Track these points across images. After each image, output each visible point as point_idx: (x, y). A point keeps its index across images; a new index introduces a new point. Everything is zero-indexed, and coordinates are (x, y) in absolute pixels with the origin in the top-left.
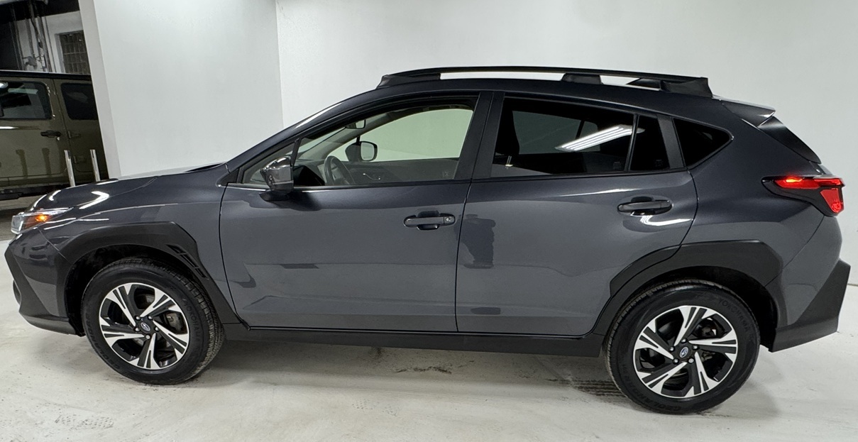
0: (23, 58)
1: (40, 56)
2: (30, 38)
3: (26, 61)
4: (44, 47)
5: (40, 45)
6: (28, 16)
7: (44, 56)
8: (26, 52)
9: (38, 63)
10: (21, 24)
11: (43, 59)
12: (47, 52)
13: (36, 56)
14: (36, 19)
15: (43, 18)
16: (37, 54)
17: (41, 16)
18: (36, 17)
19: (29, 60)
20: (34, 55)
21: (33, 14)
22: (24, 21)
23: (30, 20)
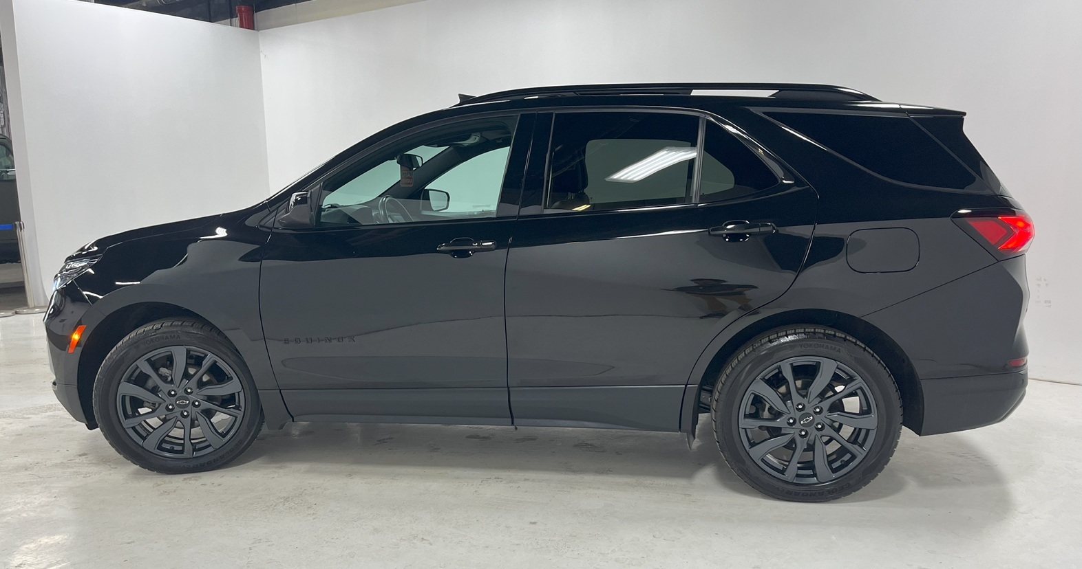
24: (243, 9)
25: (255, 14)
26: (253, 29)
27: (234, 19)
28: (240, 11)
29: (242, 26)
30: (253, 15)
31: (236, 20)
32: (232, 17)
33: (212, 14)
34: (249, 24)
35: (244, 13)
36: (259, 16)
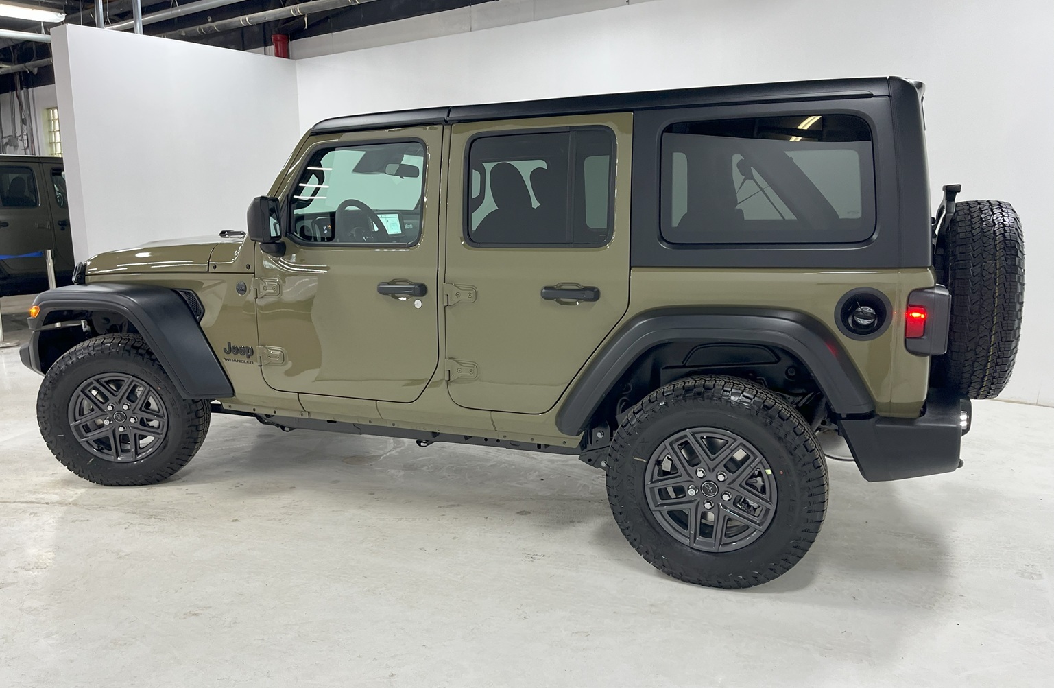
1: (22, 135)
2: (13, 112)
3: (6, 140)
4: (28, 124)
5: (23, 122)
6: (13, 89)
7: (27, 135)
8: (7, 131)
9: (20, 143)
11: (25, 138)
12: (32, 130)
13: (17, 135)
14: (22, 91)
15: (30, 90)
16: (19, 133)
17: (28, 87)
18: (22, 89)
19: (10, 140)
20: (16, 134)
21: (18, 86)
22: (7, 95)
23: (15, 92)
24: (279, 38)
25: (290, 42)
26: (288, 58)
27: (268, 47)
28: (276, 40)
29: (277, 55)
30: (288, 43)
31: (272, 48)
32: (266, 45)
33: (245, 42)
34: (284, 53)
35: (279, 43)
36: (294, 45)
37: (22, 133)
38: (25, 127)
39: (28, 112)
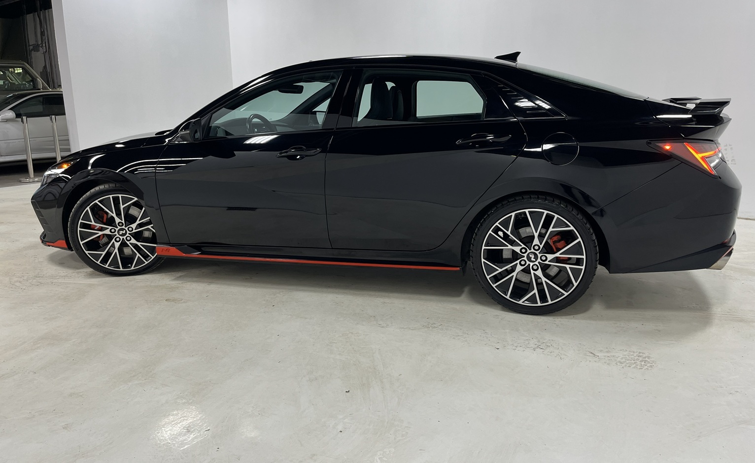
0: (29, 46)
1: (42, 43)
2: (35, 28)
3: (31, 47)
5: (42, 34)
7: (46, 43)
8: (32, 41)
9: (41, 48)
10: (29, 17)
11: (44, 45)
13: (39, 43)
15: (47, 11)
17: (45, 9)
18: (41, 11)
19: (33, 47)
20: (37, 43)
21: (39, 10)
22: (32, 14)
23: (36, 13)
37: (42, 42)
38: (44, 37)
39: (45, 27)
